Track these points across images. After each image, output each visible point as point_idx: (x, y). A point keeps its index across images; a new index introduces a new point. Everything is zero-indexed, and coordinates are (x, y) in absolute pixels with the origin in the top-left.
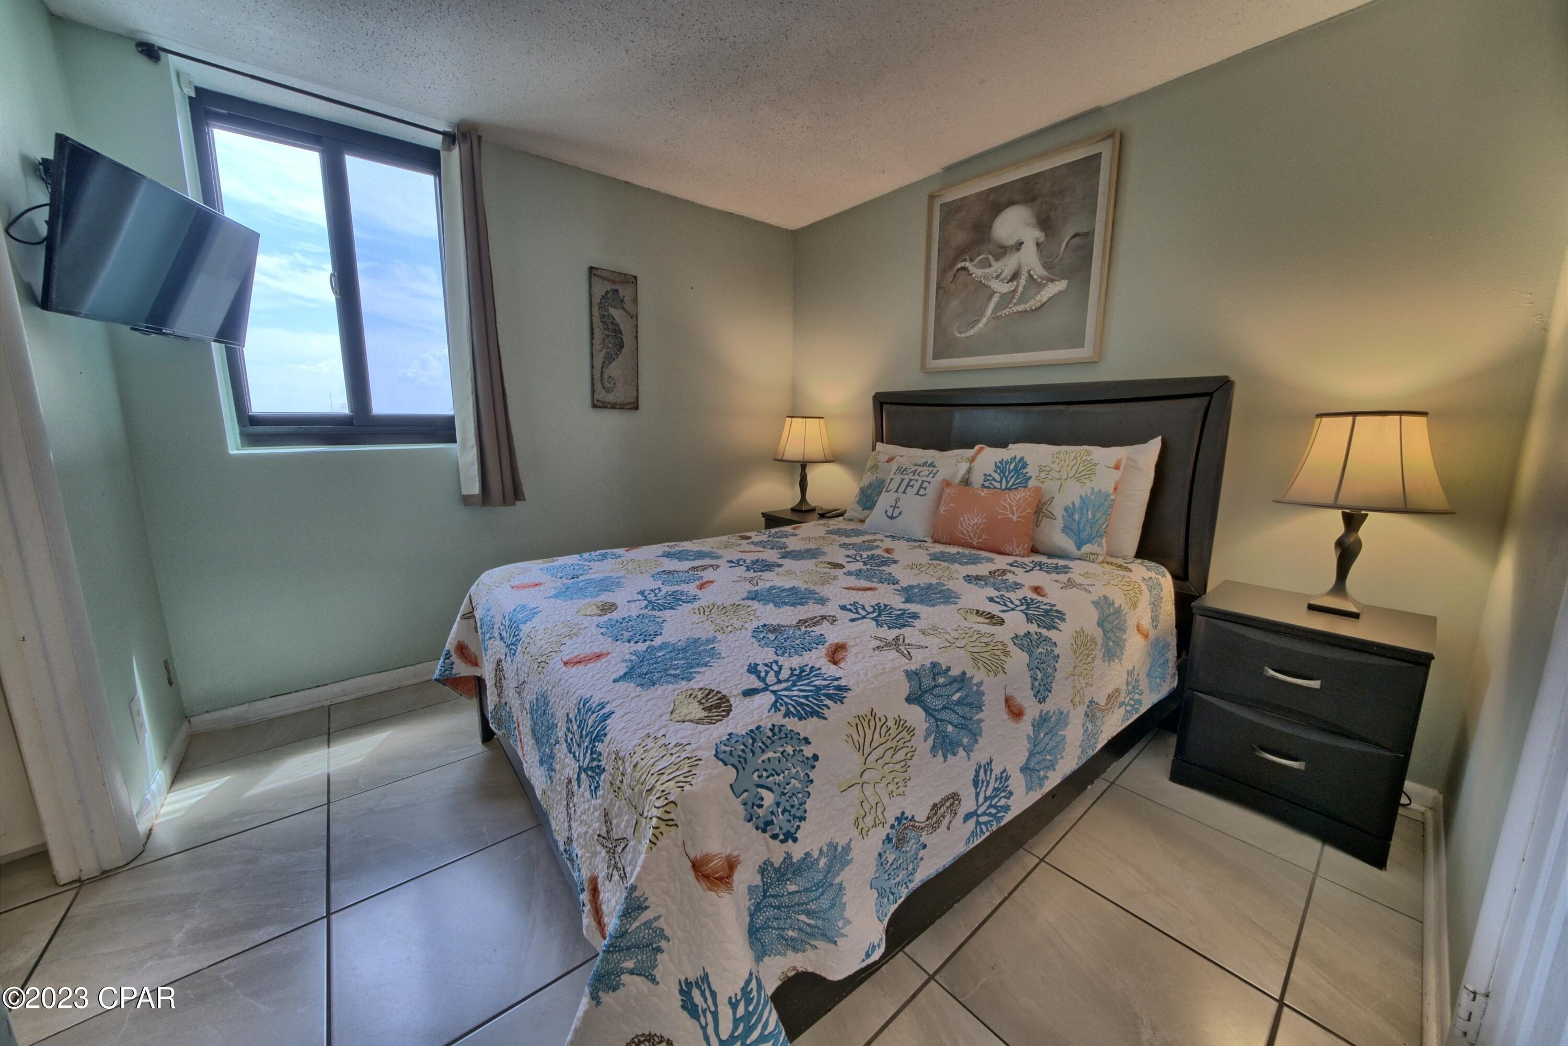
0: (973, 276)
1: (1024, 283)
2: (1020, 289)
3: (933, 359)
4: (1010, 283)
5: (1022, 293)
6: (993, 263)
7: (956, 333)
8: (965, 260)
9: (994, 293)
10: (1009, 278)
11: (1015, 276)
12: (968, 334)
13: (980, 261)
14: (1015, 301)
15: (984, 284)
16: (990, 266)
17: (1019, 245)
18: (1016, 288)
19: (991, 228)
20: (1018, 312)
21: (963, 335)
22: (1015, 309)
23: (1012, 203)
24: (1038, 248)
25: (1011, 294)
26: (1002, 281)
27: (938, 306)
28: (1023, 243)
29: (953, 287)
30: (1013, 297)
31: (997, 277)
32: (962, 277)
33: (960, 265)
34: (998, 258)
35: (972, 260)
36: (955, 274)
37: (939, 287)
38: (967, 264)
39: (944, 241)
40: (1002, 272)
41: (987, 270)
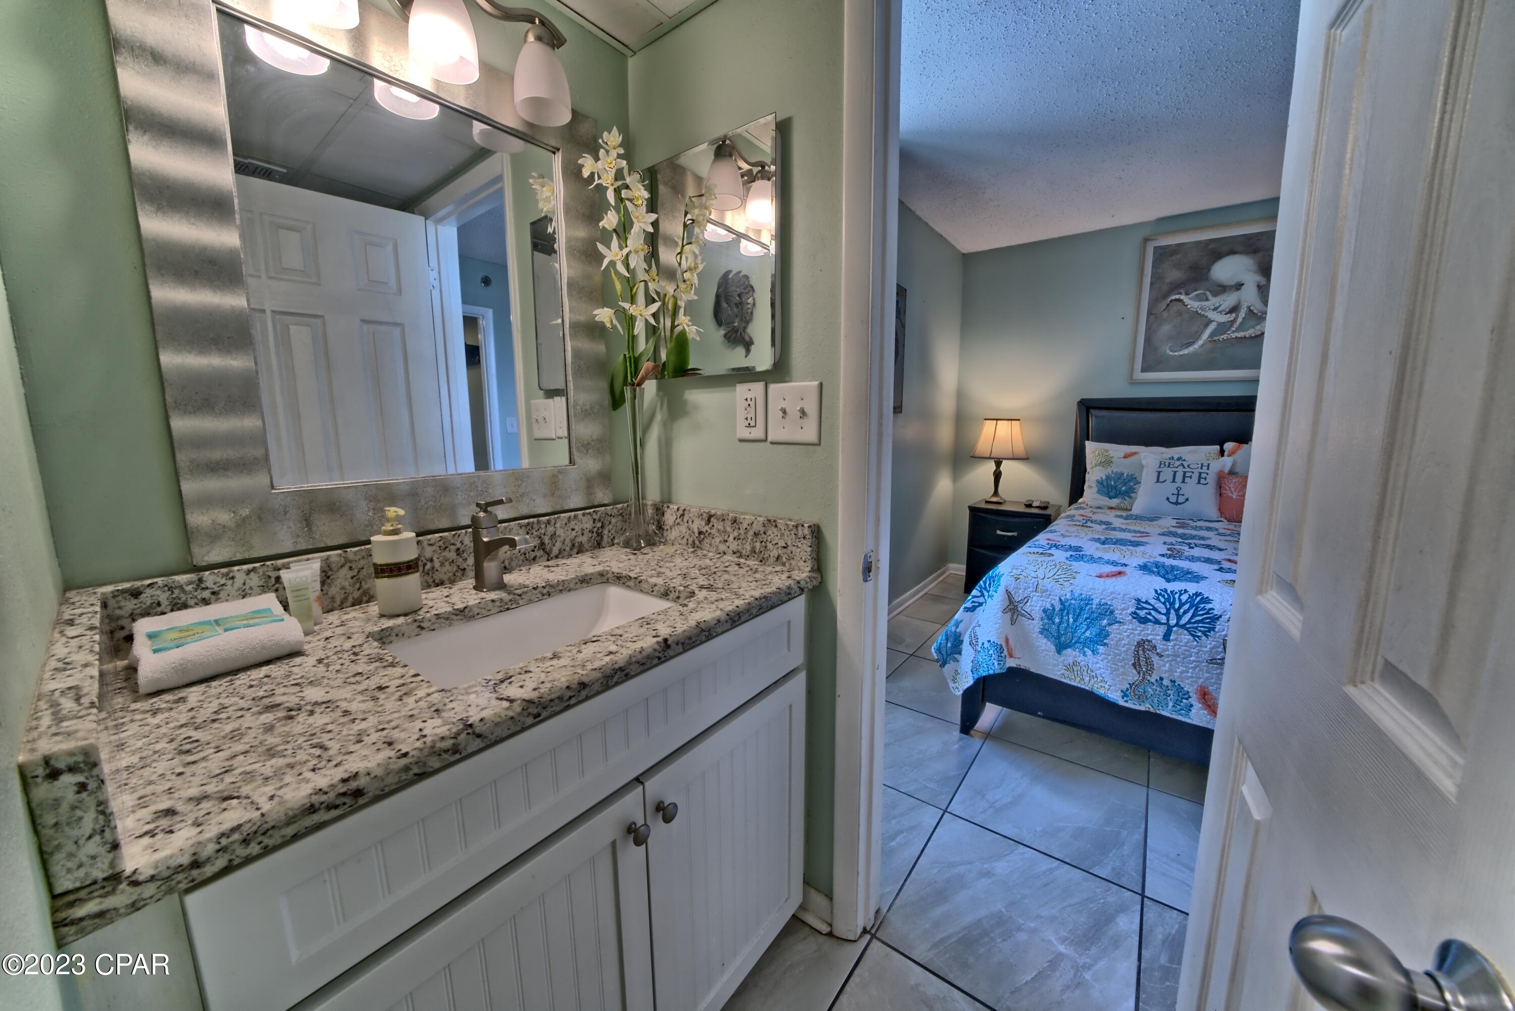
0: (1189, 307)
1: (1244, 315)
2: (1240, 320)
3: (1142, 372)
4: (1229, 315)
5: (1241, 323)
6: (1210, 297)
7: (1168, 352)
8: (1181, 294)
9: (1210, 321)
10: (1227, 310)
11: (1234, 309)
12: (1181, 353)
13: (1197, 295)
14: (1234, 329)
15: (1200, 314)
16: (1207, 300)
17: (1239, 286)
18: (1235, 320)
19: (1209, 270)
20: (1236, 337)
21: (1176, 354)
22: (1234, 336)
23: (1232, 252)
24: (1259, 290)
25: (1230, 324)
26: (1221, 312)
27: (1148, 329)
28: (1243, 284)
29: (1165, 314)
30: (1232, 326)
31: (1215, 309)
32: (1176, 307)
33: (1174, 297)
34: (1215, 294)
35: (1187, 294)
36: (1168, 305)
37: (1150, 313)
38: (1182, 297)
39: (1156, 278)
40: (1220, 305)
41: (1204, 303)
